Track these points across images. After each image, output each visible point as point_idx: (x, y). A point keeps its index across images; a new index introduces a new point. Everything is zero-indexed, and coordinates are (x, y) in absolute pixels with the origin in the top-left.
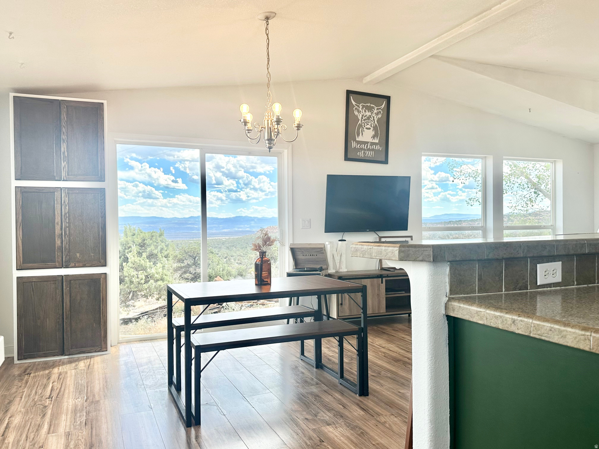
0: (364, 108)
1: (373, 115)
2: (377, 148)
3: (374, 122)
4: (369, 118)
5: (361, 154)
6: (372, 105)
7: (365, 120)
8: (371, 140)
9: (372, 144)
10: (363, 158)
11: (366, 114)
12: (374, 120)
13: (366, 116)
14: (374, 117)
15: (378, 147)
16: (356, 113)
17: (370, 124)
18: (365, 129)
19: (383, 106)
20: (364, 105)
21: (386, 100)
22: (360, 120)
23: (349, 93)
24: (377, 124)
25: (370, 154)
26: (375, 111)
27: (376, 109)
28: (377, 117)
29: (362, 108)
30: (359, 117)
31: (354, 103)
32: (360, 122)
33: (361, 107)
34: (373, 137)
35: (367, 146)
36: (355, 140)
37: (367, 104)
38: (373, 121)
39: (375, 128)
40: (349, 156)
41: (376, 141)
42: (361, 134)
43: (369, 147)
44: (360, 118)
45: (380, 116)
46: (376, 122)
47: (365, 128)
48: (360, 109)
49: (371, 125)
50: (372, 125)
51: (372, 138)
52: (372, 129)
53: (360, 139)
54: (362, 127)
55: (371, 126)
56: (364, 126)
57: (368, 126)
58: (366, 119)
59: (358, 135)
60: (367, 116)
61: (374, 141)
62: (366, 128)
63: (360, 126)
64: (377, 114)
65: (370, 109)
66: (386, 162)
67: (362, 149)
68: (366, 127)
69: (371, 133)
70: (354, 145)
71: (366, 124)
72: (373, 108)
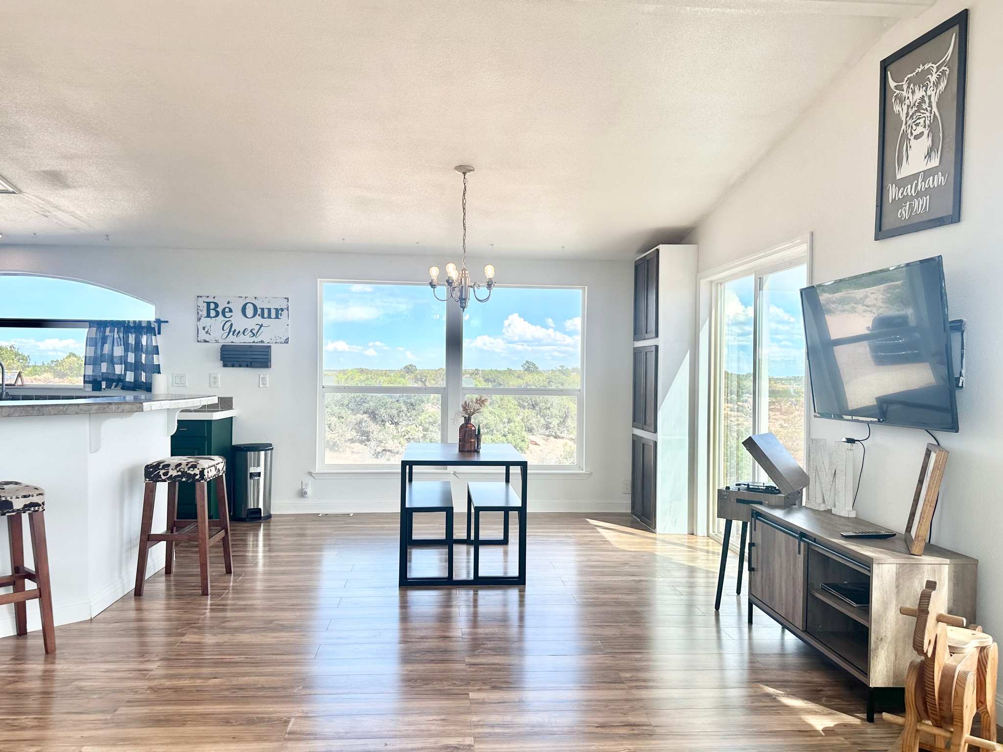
0: (912, 85)
1: (929, 93)
2: (936, 182)
3: (931, 112)
4: (920, 106)
5: (904, 214)
6: (926, 67)
7: (912, 116)
8: (923, 166)
9: (927, 174)
10: (909, 223)
11: (915, 99)
12: (930, 103)
13: (914, 104)
14: (930, 97)
15: (939, 179)
16: (897, 108)
17: (922, 121)
18: (912, 141)
19: (950, 50)
20: (912, 75)
21: (959, 25)
22: (904, 122)
23: (887, 64)
24: (937, 114)
25: (921, 207)
26: (934, 78)
27: (935, 70)
28: (938, 91)
29: (908, 87)
30: (901, 116)
31: (893, 85)
32: (904, 127)
33: (905, 87)
34: (929, 155)
35: (917, 185)
36: (894, 179)
37: (917, 71)
38: (929, 109)
39: (932, 128)
40: (885, 228)
41: (935, 162)
42: (905, 159)
43: (919, 188)
44: (904, 119)
45: (943, 85)
46: (935, 109)
47: (913, 138)
48: (904, 93)
49: (925, 121)
50: (927, 123)
51: (925, 157)
52: (926, 132)
53: (904, 172)
54: (907, 139)
55: (925, 126)
56: (912, 134)
57: (920, 129)
58: (916, 112)
59: (900, 164)
60: (917, 104)
61: (930, 165)
62: (915, 137)
63: (904, 137)
64: (936, 84)
66: (956, 218)
67: (906, 199)
68: (915, 133)
69: (925, 143)
70: (892, 193)
71: (914, 127)
72: (929, 71)
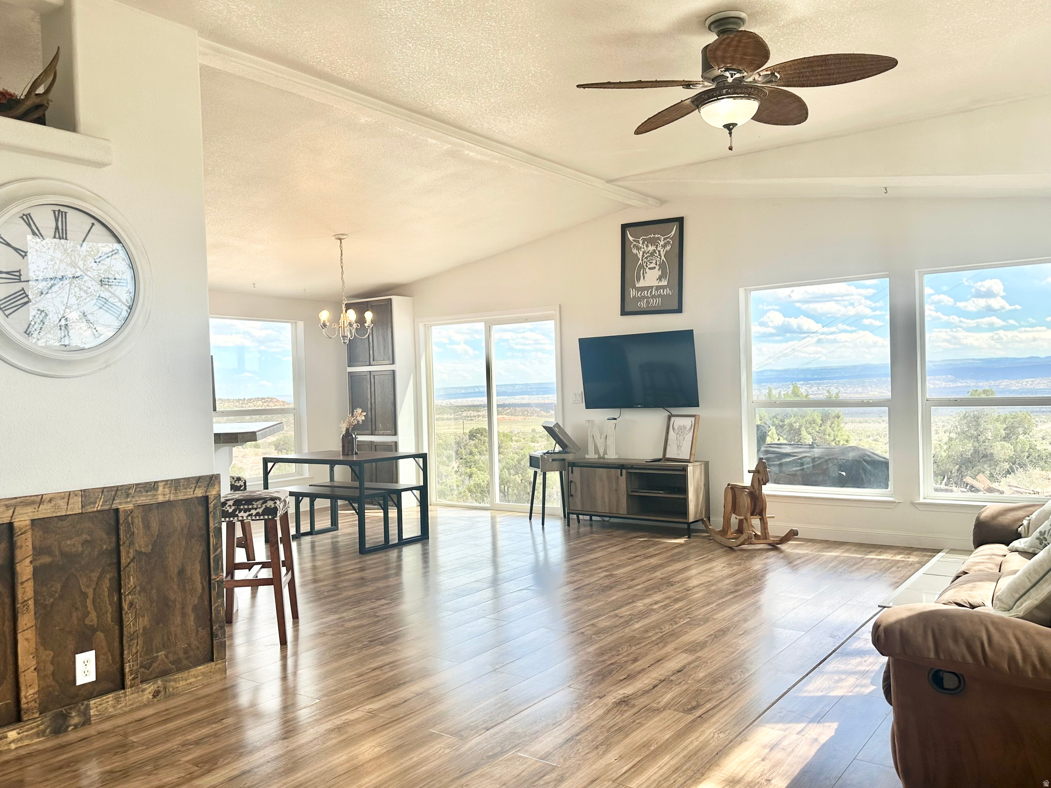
0: (646, 242)
1: (659, 249)
2: (665, 292)
3: (660, 259)
4: (652, 254)
5: (643, 305)
6: (656, 236)
7: (646, 258)
8: (656, 283)
9: (658, 288)
10: (645, 310)
11: (648, 250)
12: (660, 255)
13: (648, 252)
14: (659, 251)
15: (667, 291)
16: (635, 251)
17: (654, 262)
18: (647, 270)
19: (673, 233)
20: (646, 237)
21: (677, 223)
22: (641, 259)
23: (624, 227)
24: (664, 260)
25: (655, 303)
26: (662, 243)
27: (662, 239)
28: (665, 250)
29: (643, 243)
30: (639, 255)
31: (631, 239)
32: (640, 261)
33: (641, 242)
34: (660, 279)
35: (651, 292)
36: (634, 287)
37: (649, 236)
38: (659, 257)
39: (662, 266)
40: (627, 309)
41: (664, 283)
42: (642, 278)
43: (653, 293)
44: (640, 257)
45: (668, 248)
46: (663, 258)
47: (647, 268)
48: (641, 245)
49: (656, 262)
50: (658, 263)
51: (658, 280)
52: (657, 267)
53: (641, 284)
54: (644, 268)
55: (656, 264)
56: (647, 266)
57: (652, 265)
58: (649, 256)
59: (639, 280)
60: (650, 252)
61: (660, 284)
62: (649, 268)
63: (641, 266)
64: (664, 246)
65: (654, 242)
66: (679, 310)
67: (644, 297)
68: (649, 266)
69: (657, 273)
70: (633, 293)
71: (649, 263)
72: (659, 239)
